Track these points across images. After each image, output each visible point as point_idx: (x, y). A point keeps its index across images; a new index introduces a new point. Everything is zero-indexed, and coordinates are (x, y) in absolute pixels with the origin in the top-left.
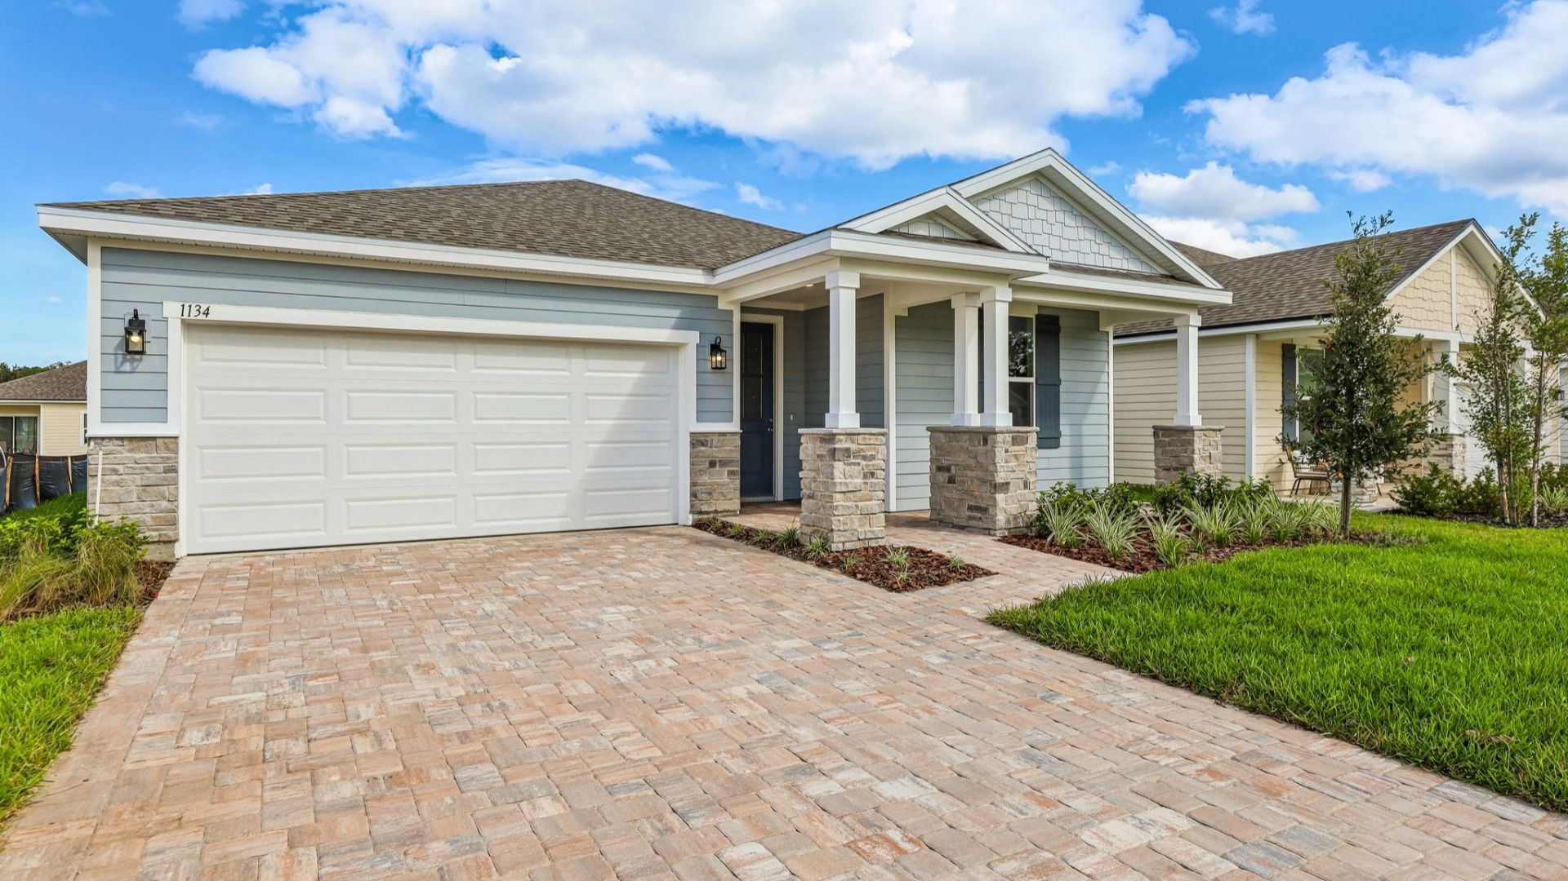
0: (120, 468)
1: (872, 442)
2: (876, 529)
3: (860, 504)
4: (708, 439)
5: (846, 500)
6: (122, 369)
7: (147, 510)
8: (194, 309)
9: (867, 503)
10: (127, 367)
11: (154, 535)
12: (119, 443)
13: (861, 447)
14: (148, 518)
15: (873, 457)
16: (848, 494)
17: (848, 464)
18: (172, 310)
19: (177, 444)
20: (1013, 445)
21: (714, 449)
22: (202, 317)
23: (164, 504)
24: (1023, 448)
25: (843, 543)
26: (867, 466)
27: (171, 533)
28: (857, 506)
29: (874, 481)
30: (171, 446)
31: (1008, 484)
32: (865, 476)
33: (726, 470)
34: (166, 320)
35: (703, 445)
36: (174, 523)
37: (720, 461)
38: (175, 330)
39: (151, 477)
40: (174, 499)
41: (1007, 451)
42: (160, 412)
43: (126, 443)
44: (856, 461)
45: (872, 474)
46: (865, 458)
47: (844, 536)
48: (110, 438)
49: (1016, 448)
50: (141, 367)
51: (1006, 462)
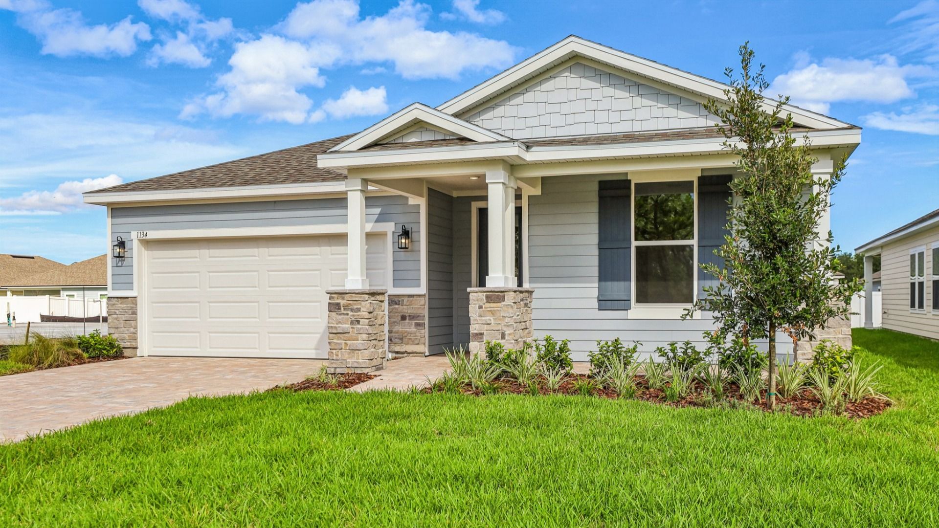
0: (117, 312)
1: (357, 299)
2: (360, 361)
3: (348, 342)
4: (400, 299)
5: (339, 339)
6: (119, 265)
7: (127, 332)
8: (142, 234)
9: (354, 342)
10: (120, 264)
11: (128, 344)
12: (117, 300)
13: (349, 302)
14: (126, 336)
15: (359, 310)
16: (339, 335)
17: (340, 314)
18: (134, 235)
19: (136, 301)
20: (488, 302)
21: (405, 307)
22: (144, 238)
23: (132, 330)
24: (499, 305)
25: (336, 368)
26: (353, 316)
27: (134, 344)
28: (346, 344)
29: (359, 326)
30: (134, 302)
31: (482, 334)
32: (352, 323)
33: (414, 322)
34: (132, 240)
35: (396, 304)
36: (136, 339)
37: (409, 316)
38: (136, 244)
39: (127, 316)
40: (136, 328)
41: (481, 307)
42: (129, 285)
43: (119, 300)
44: (345, 312)
45: (358, 322)
46: (352, 310)
47: (336, 363)
48: (114, 298)
49: (492, 305)
50: (125, 263)
51: (480, 316)
